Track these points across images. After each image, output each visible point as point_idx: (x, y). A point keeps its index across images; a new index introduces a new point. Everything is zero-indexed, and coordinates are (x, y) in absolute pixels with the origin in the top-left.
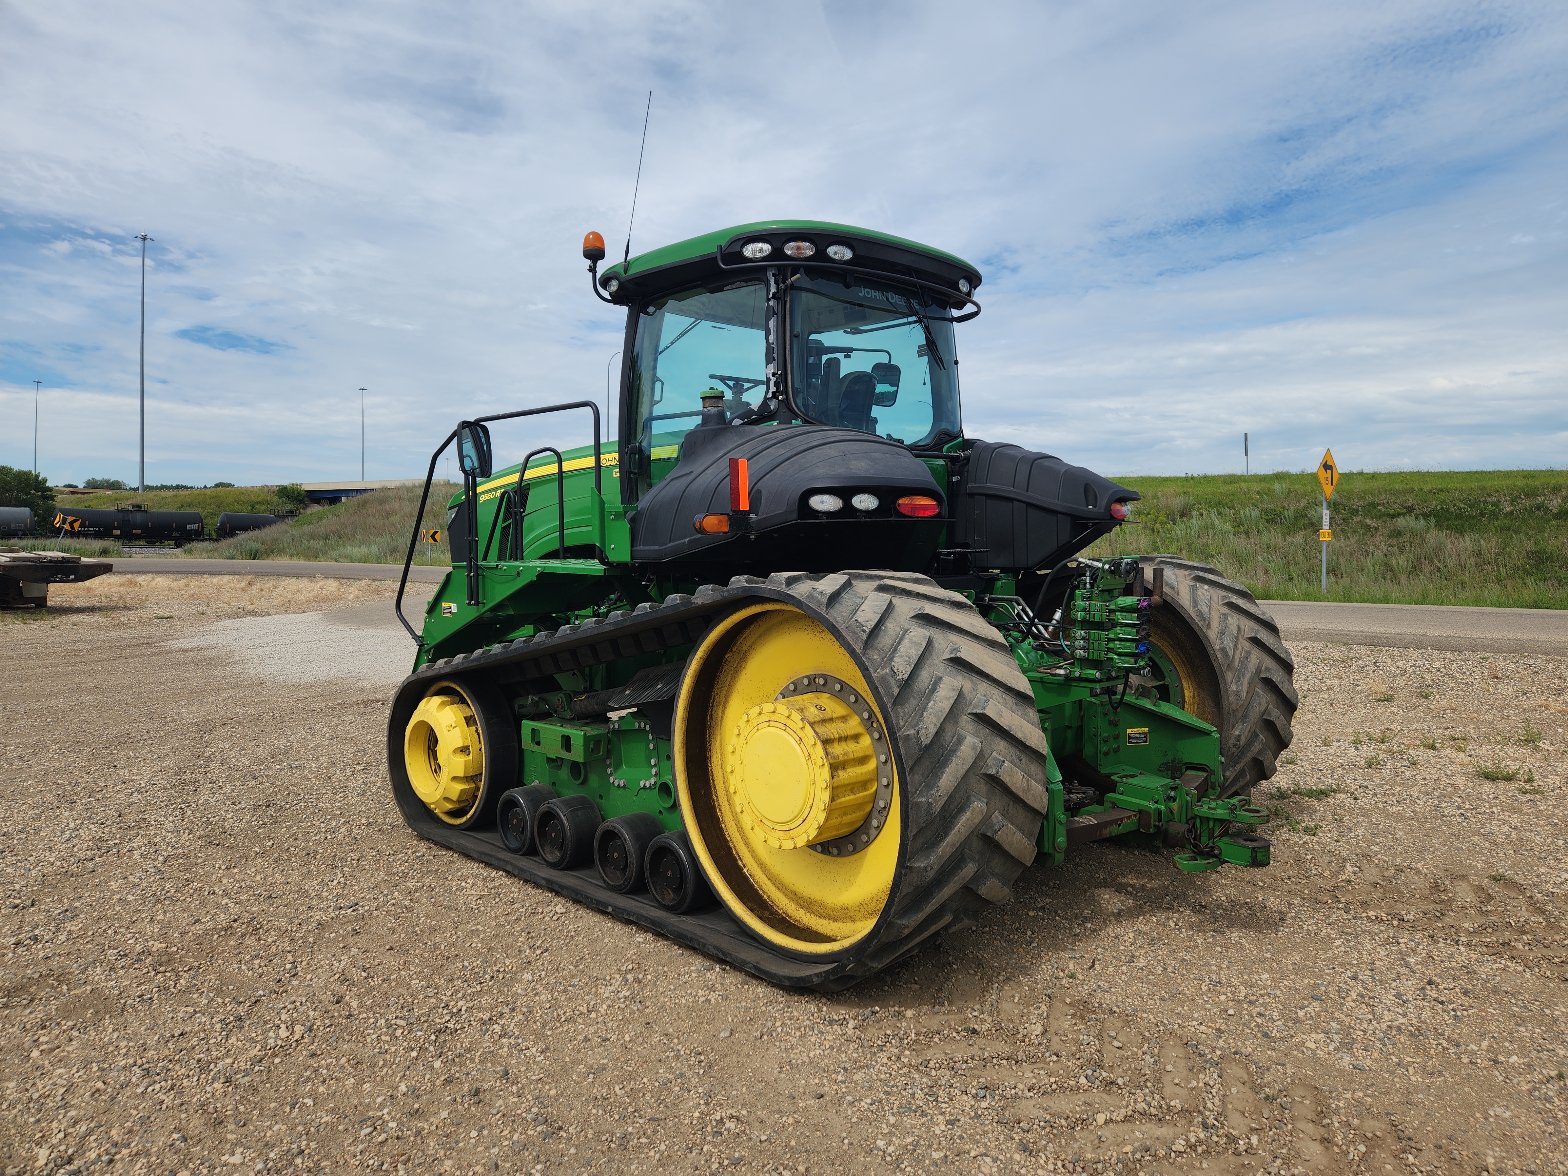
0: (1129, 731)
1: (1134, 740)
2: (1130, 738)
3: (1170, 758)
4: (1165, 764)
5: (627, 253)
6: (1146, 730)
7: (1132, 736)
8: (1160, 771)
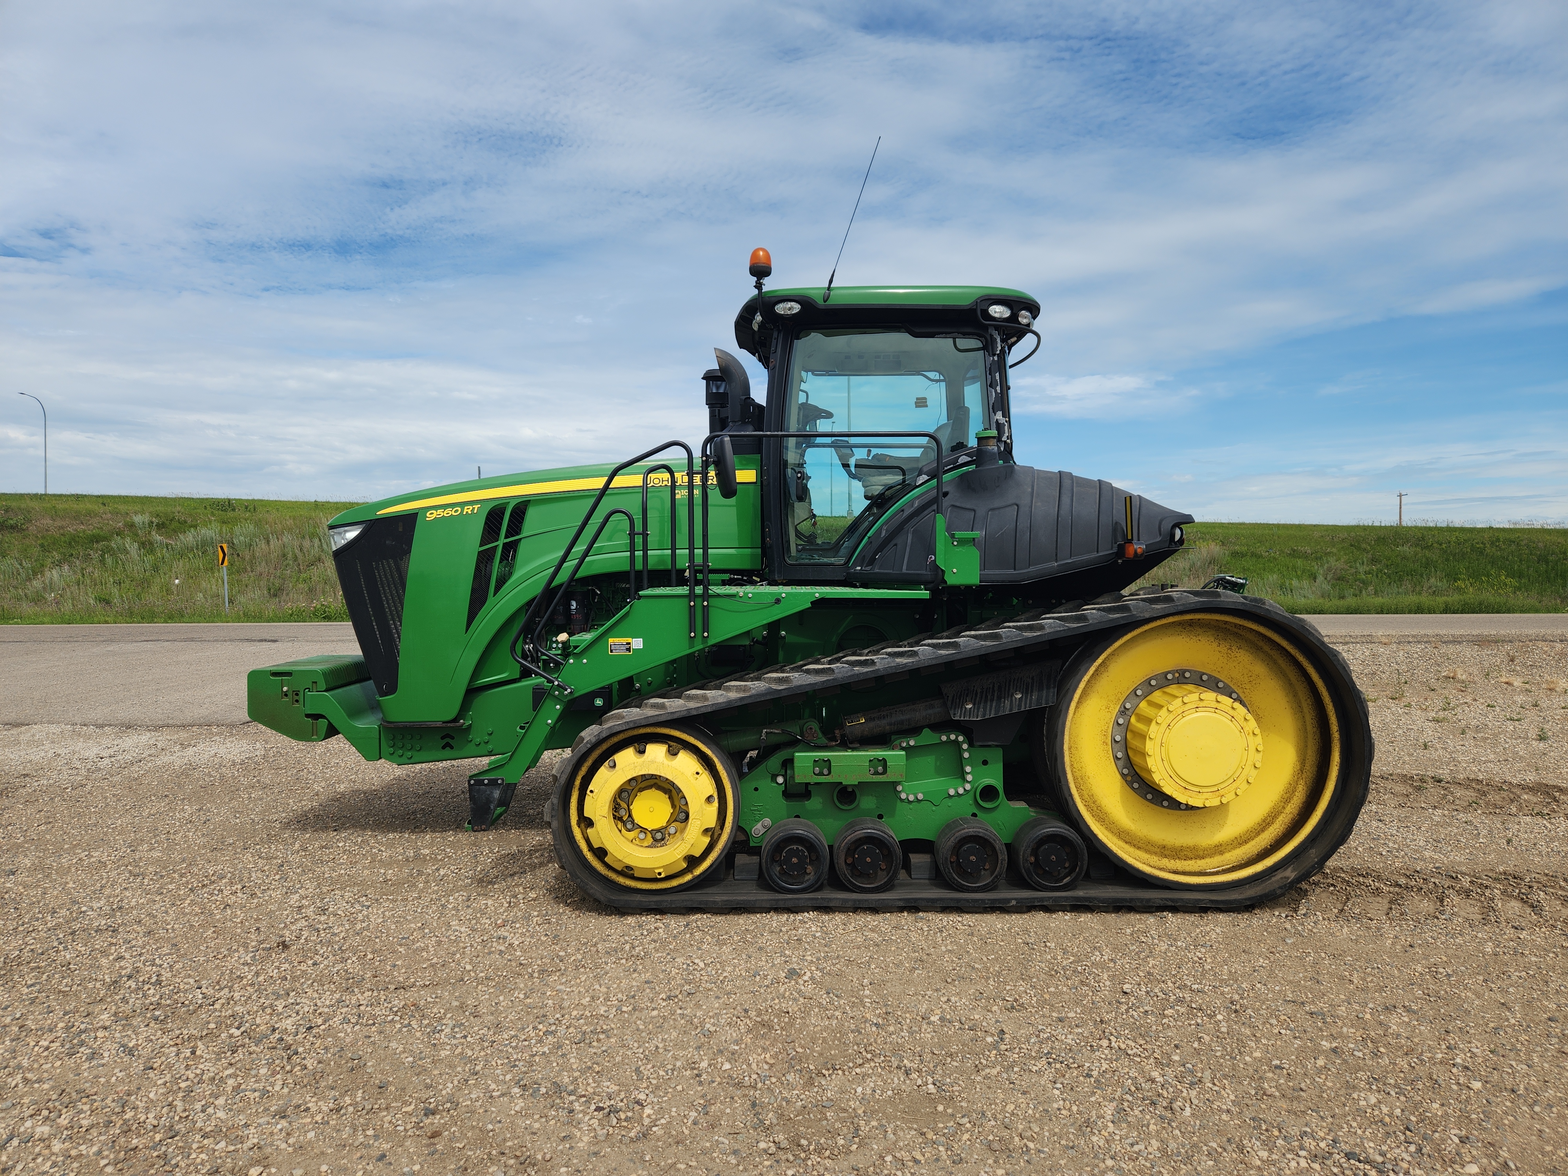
5: (831, 281)
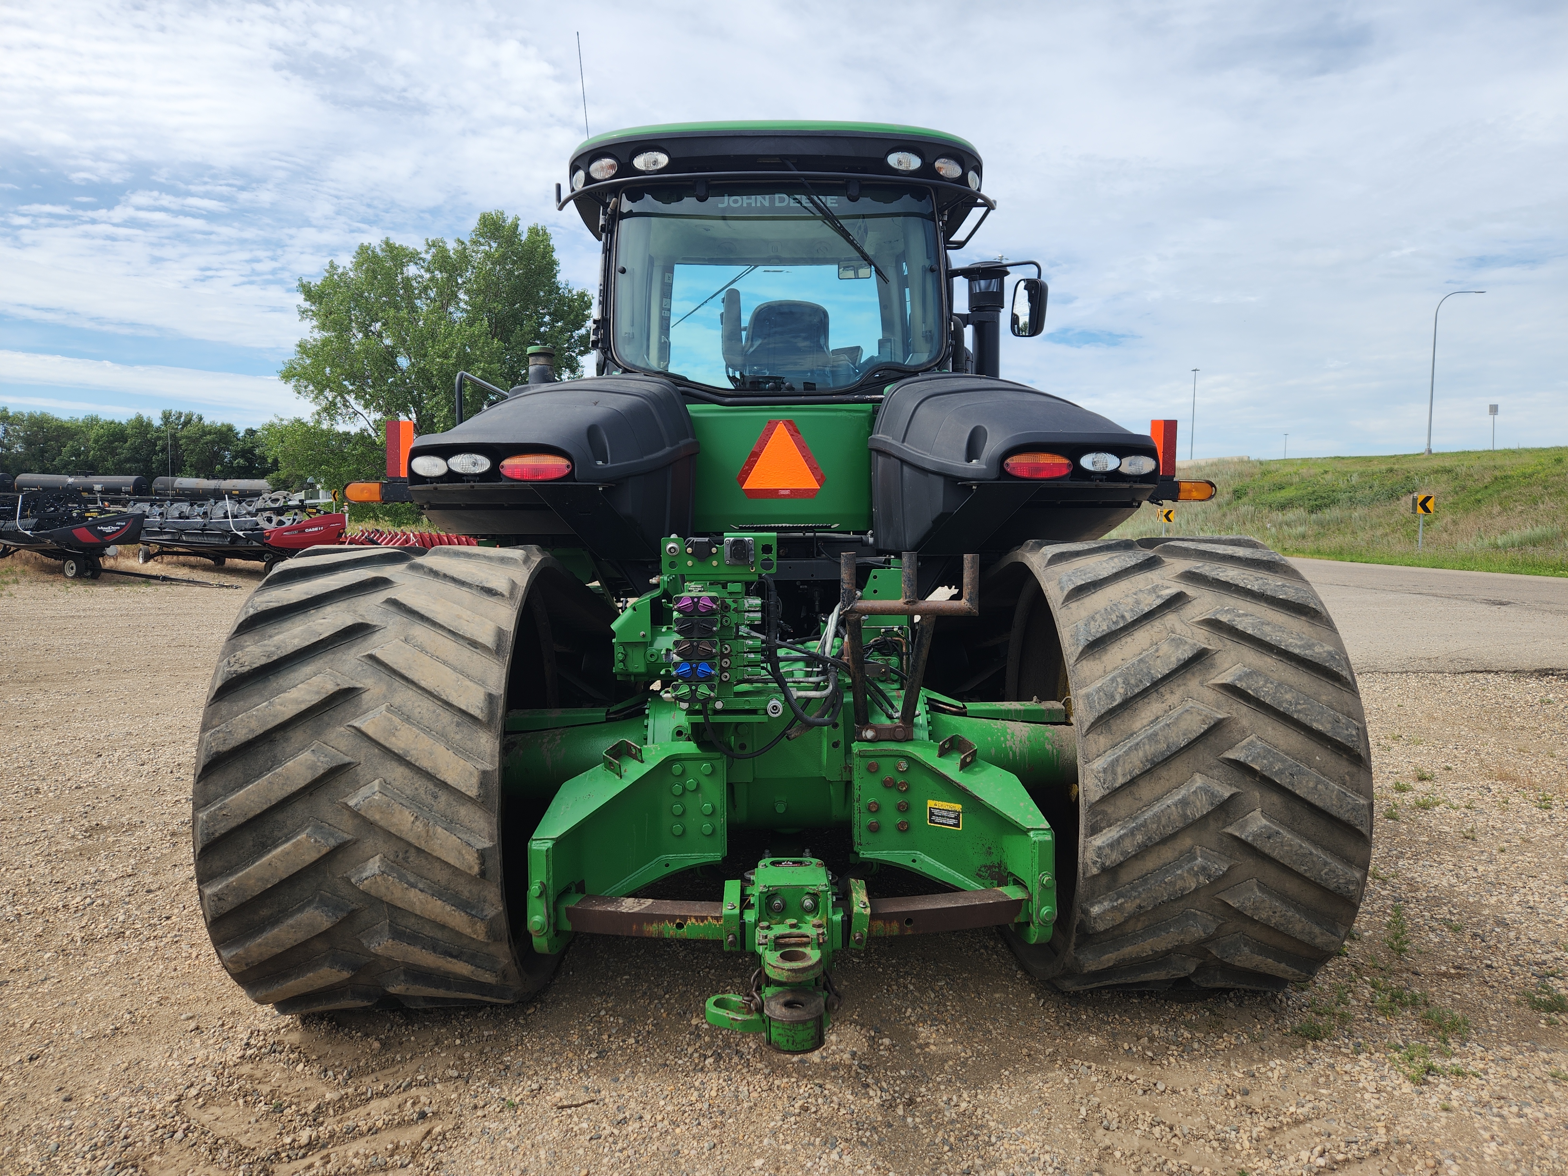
0: (931, 803)
1: (938, 820)
2: (932, 814)
3: (995, 859)
4: (990, 868)
6: (958, 807)
7: (936, 812)
8: (980, 876)
